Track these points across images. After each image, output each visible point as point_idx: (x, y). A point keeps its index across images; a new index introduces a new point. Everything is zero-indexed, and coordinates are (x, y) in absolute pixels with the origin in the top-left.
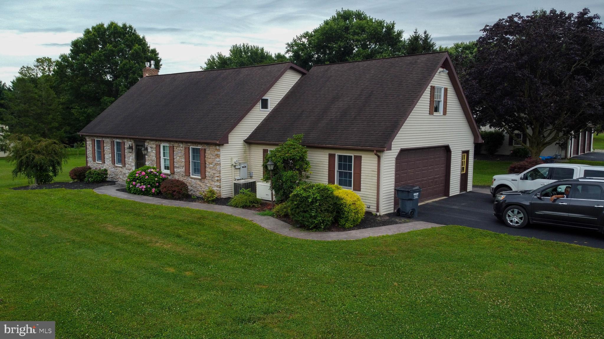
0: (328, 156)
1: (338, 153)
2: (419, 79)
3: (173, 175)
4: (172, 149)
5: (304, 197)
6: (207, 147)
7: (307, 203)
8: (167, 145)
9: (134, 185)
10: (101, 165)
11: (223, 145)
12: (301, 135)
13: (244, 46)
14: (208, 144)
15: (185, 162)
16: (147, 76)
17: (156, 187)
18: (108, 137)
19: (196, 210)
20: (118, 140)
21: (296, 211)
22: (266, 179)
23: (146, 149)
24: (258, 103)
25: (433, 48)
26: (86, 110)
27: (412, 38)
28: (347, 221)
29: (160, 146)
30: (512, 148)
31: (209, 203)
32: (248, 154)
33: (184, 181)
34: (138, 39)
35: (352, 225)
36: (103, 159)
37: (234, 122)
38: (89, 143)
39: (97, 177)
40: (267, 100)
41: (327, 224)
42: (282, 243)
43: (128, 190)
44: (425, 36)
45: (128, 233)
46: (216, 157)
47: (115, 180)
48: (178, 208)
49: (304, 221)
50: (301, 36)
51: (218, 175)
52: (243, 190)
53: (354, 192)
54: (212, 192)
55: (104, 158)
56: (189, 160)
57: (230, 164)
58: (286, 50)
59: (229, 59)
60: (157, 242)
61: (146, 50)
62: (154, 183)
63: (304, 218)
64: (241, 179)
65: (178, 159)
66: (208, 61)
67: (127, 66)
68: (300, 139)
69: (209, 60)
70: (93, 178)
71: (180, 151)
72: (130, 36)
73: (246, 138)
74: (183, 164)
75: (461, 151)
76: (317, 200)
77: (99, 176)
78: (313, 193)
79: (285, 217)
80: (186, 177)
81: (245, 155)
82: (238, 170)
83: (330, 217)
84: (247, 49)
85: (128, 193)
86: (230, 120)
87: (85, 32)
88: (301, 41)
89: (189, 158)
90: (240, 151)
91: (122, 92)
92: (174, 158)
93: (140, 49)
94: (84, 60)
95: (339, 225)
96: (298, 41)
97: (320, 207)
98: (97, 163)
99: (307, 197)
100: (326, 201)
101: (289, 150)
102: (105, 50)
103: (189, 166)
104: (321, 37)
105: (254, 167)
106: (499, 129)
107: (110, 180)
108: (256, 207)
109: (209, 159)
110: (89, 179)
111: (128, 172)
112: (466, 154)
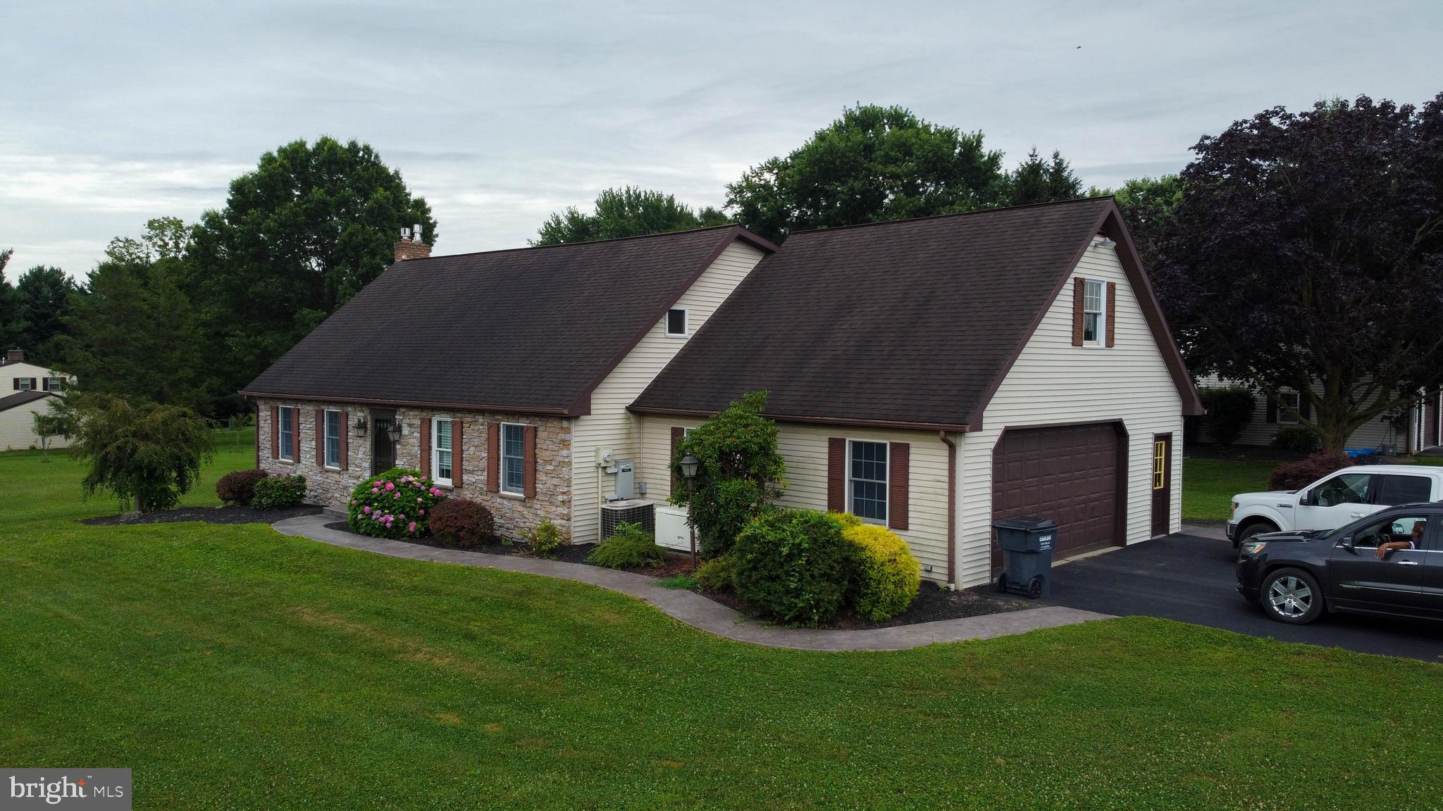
0: (827, 444)
1: (850, 438)
2: (1046, 262)
3: (459, 490)
4: (459, 430)
5: (769, 542)
6: (540, 423)
7: (777, 558)
8: (447, 418)
9: (367, 515)
10: (290, 467)
11: (577, 418)
12: (763, 395)
13: (628, 192)
14: (543, 417)
15: (489, 458)
16: (404, 261)
17: (417, 519)
18: (310, 401)
19: (512, 574)
20: (333, 409)
21: (750, 577)
22: (678, 499)
23: (399, 429)
24: (662, 320)
25: (1075, 192)
26: (259, 338)
27: (1024, 169)
28: (875, 603)
29: (430, 421)
30: (1274, 429)
31: (542, 558)
32: (636, 441)
33: (484, 503)
34: (383, 175)
35: (887, 613)
36: (296, 452)
37: (604, 364)
38: (265, 414)
39: (280, 495)
40: (683, 312)
41: (826, 611)
42: (718, 657)
43: (352, 527)
44: (1056, 164)
45: (350, 629)
46: (561, 446)
47: (322, 503)
48: (469, 569)
49: (770, 602)
50: (762, 168)
51: (565, 489)
52: (623, 526)
53: (892, 531)
54: (550, 530)
55: (299, 450)
56: (499, 454)
57: (594, 464)
58: (727, 199)
59: (594, 222)
60: (417, 650)
61: (401, 202)
62: (413, 509)
63: (770, 594)
64: (618, 500)
65: (472, 453)
66: (546, 227)
67: (357, 237)
68: (759, 402)
69: (549, 223)
70: (271, 498)
71: (476, 433)
72: (366, 169)
73: (631, 401)
74: (484, 463)
75: (1151, 436)
76: (802, 551)
77: (286, 493)
78: (792, 533)
79: (723, 592)
80: (489, 494)
81: (628, 441)
82: (613, 478)
83: (833, 592)
84: (635, 200)
85: (354, 532)
86: (594, 360)
87: (263, 159)
88: (762, 178)
89: (499, 450)
90: (617, 432)
91: (344, 297)
92: (462, 450)
93: (388, 199)
94: (259, 224)
95: (856, 613)
96: (754, 179)
97: (808, 567)
98: (282, 463)
99: (778, 544)
100: (825, 553)
101: (734, 430)
102: (308, 201)
103: (498, 469)
104: (808, 169)
105: (650, 471)
106: (1242, 383)
107: (312, 503)
108: (654, 568)
109: (544, 451)
110: (263, 500)
111: (354, 484)
112: (1164, 442)
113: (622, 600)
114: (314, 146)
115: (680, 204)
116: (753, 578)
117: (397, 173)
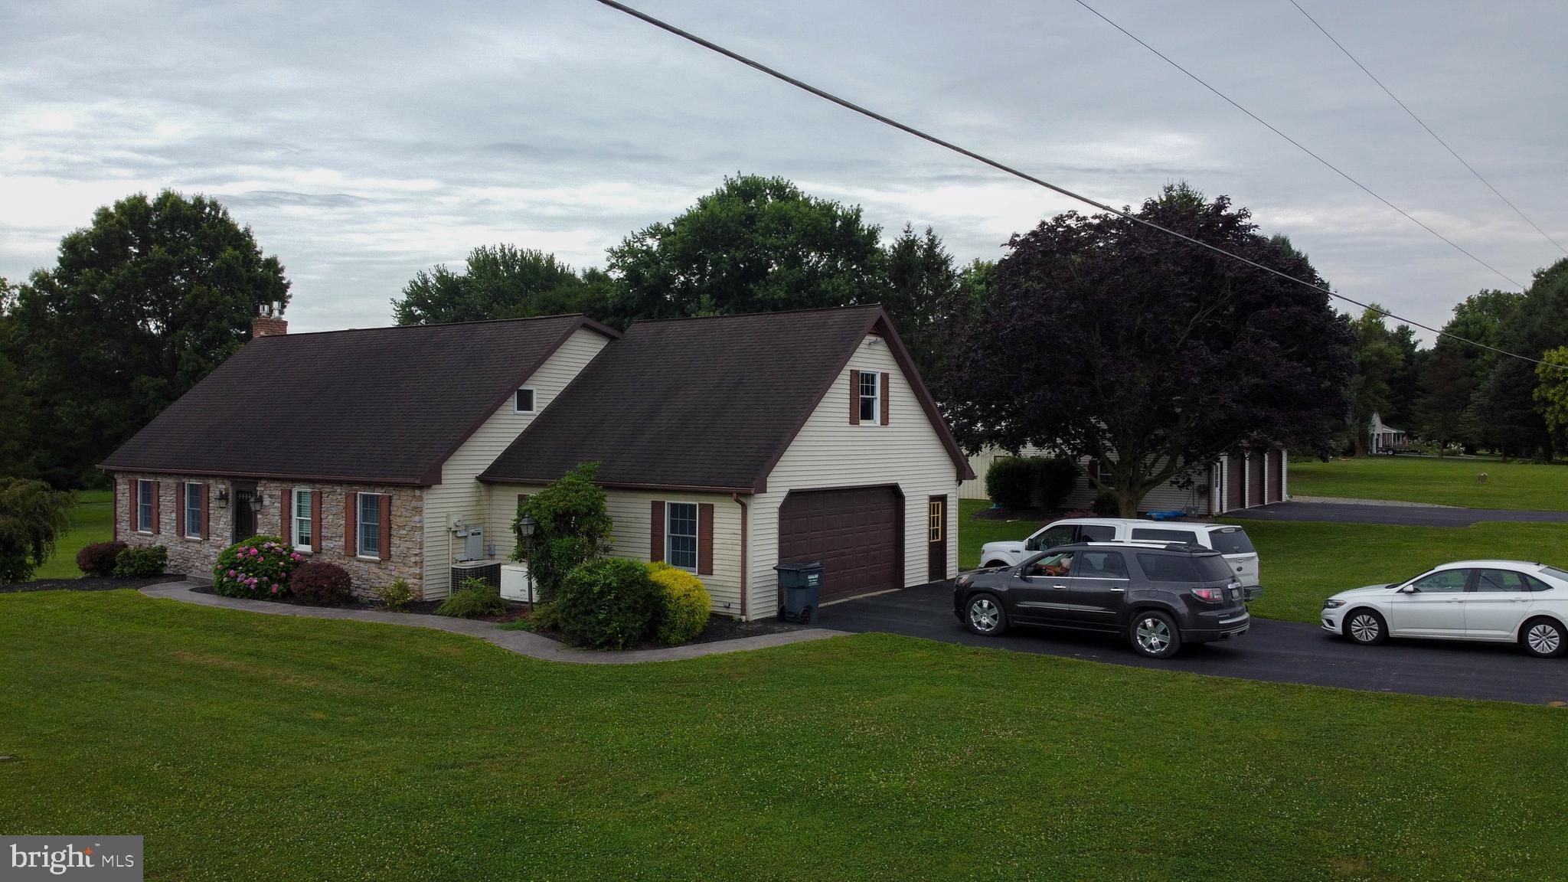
0: (650, 506)
1: (669, 500)
3: (318, 555)
4: (318, 500)
5: (585, 583)
6: (394, 492)
7: (591, 596)
8: (306, 489)
9: (232, 578)
10: (149, 538)
11: (429, 487)
12: (595, 465)
13: (502, 250)
14: (397, 487)
15: (346, 525)
16: (262, 337)
17: (280, 581)
18: (171, 475)
19: (367, 624)
20: (194, 482)
21: (570, 612)
22: (520, 556)
23: (260, 500)
24: (511, 399)
25: (947, 267)
26: (92, 408)
27: (900, 245)
28: (671, 630)
29: (290, 492)
31: (396, 611)
32: (485, 507)
33: (341, 566)
34: (232, 233)
35: (683, 637)
36: (155, 522)
37: (454, 438)
38: (123, 488)
39: (142, 565)
40: (531, 392)
41: (631, 636)
42: (536, 672)
43: (219, 590)
44: (929, 240)
45: (227, 664)
46: (414, 512)
47: (182, 572)
48: (329, 620)
49: (585, 631)
50: (643, 234)
51: (417, 551)
52: (470, 581)
53: (700, 576)
54: (403, 588)
55: (159, 522)
56: (356, 522)
57: (445, 529)
58: (609, 264)
59: (465, 281)
60: (288, 677)
61: (251, 261)
62: (275, 572)
63: (586, 625)
64: (468, 560)
65: (330, 521)
66: (411, 286)
67: (203, 299)
68: (591, 471)
69: (415, 282)
70: (133, 567)
71: (335, 501)
72: (212, 226)
73: (481, 472)
74: (342, 530)
75: (927, 497)
76: (612, 589)
77: (148, 562)
78: (604, 576)
79: (551, 630)
80: (347, 558)
81: (479, 508)
82: (463, 541)
83: (637, 621)
84: (510, 259)
85: (219, 595)
86: (446, 435)
87: (98, 215)
88: (644, 243)
89: (355, 517)
90: (468, 499)
91: (187, 363)
92: (321, 519)
93: (237, 259)
94: (94, 285)
95: (659, 638)
96: (635, 245)
97: (617, 602)
98: (141, 534)
99: (592, 584)
100: (631, 590)
101: (567, 495)
102: (149, 261)
103: (355, 535)
104: (689, 237)
105: (498, 534)
106: (1050, 453)
107: (171, 572)
108: (497, 616)
109: (398, 518)
110: (125, 570)
111: (215, 552)
112: (940, 503)
113: (463, 639)
114: (155, 201)
115: (561, 264)
116: (572, 614)
117: (247, 230)
